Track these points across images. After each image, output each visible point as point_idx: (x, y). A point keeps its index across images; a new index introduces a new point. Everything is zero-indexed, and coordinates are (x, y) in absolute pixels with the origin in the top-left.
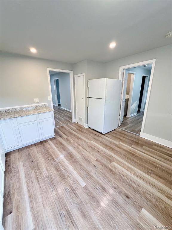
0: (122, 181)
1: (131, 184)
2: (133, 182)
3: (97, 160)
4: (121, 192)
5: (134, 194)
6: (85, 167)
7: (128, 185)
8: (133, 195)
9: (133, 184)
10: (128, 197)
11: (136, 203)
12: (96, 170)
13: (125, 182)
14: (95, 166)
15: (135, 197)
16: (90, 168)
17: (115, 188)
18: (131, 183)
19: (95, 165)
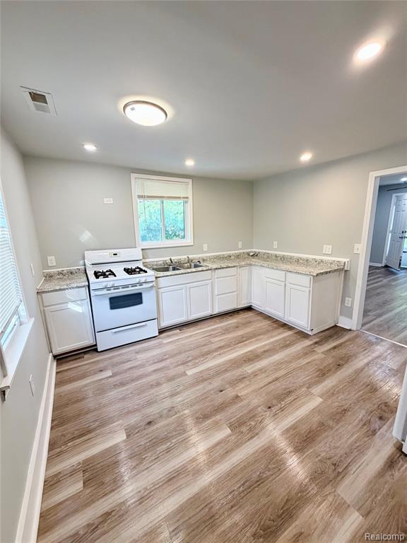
0: (178, 429)
1: (166, 444)
2: (168, 450)
3: (237, 397)
4: (161, 416)
5: (148, 436)
6: (222, 377)
7: (166, 435)
8: (147, 434)
9: (164, 447)
10: (150, 423)
11: (137, 431)
12: (212, 392)
13: (174, 433)
14: (221, 391)
15: (144, 436)
16: (216, 383)
17: (169, 411)
18: (168, 444)
19: (223, 392)
